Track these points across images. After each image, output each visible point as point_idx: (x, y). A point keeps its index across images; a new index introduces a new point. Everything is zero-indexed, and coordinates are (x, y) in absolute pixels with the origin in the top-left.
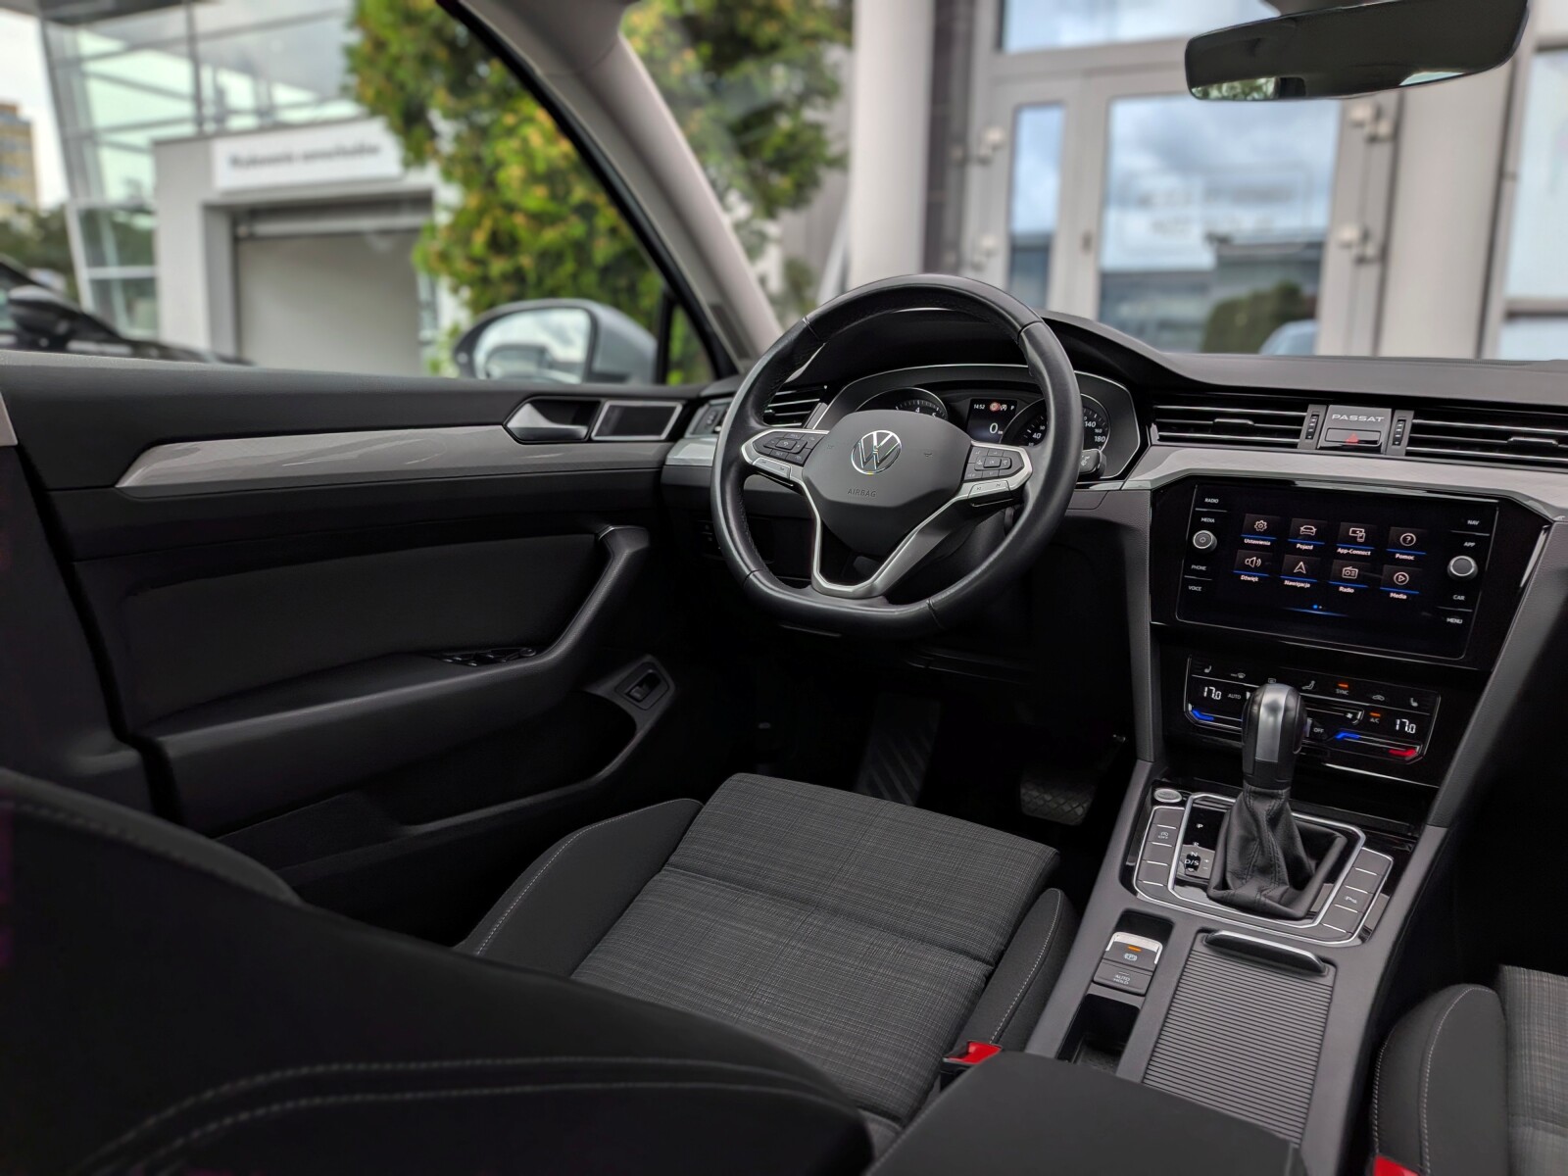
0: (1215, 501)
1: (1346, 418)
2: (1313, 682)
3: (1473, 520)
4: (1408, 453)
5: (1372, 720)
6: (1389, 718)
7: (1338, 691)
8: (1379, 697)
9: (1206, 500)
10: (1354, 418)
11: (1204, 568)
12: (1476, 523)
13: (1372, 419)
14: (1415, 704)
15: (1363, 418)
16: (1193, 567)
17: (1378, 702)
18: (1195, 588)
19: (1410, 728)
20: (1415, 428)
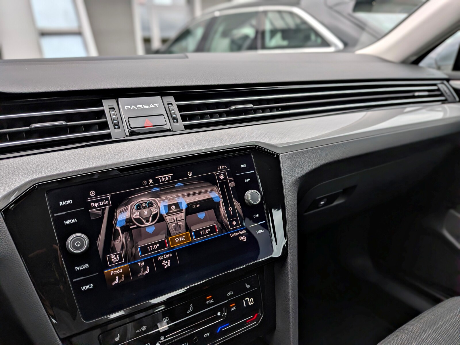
0: (69, 202)
1: (135, 108)
2: (191, 305)
3: (243, 164)
4: (187, 127)
5: (232, 309)
6: (238, 302)
7: (208, 303)
8: (230, 293)
9: (61, 204)
10: (140, 107)
11: (87, 266)
12: (245, 166)
13: (151, 106)
14: (248, 286)
15: (146, 106)
16: (77, 268)
17: (231, 296)
18: (87, 287)
19: (251, 302)
20: (181, 108)
